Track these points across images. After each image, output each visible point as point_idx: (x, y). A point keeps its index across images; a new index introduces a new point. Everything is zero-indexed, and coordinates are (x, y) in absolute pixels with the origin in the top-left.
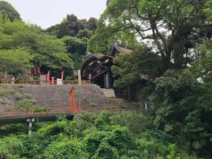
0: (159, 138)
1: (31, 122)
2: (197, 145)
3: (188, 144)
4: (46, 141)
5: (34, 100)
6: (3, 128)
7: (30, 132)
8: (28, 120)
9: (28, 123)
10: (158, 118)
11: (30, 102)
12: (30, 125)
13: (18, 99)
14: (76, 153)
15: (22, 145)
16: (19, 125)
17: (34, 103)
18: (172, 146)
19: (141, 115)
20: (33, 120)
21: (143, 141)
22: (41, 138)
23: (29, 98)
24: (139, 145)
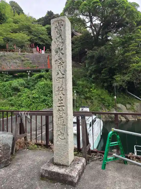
0: (89, 81)
1: (29, 72)
2: (106, 85)
3: (102, 84)
4: (36, 81)
5: (31, 62)
6: (16, 75)
7: (29, 77)
8: (27, 71)
9: (28, 73)
10: (89, 71)
11: (29, 62)
12: (29, 74)
13: (23, 61)
14: (49, 87)
15: (25, 83)
16: (24, 73)
17: (31, 63)
18: (93, 84)
19: (81, 70)
20: (30, 71)
21: (81, 82)
22: (34, 80)
23: (28, 60)
24: (78, 84)
